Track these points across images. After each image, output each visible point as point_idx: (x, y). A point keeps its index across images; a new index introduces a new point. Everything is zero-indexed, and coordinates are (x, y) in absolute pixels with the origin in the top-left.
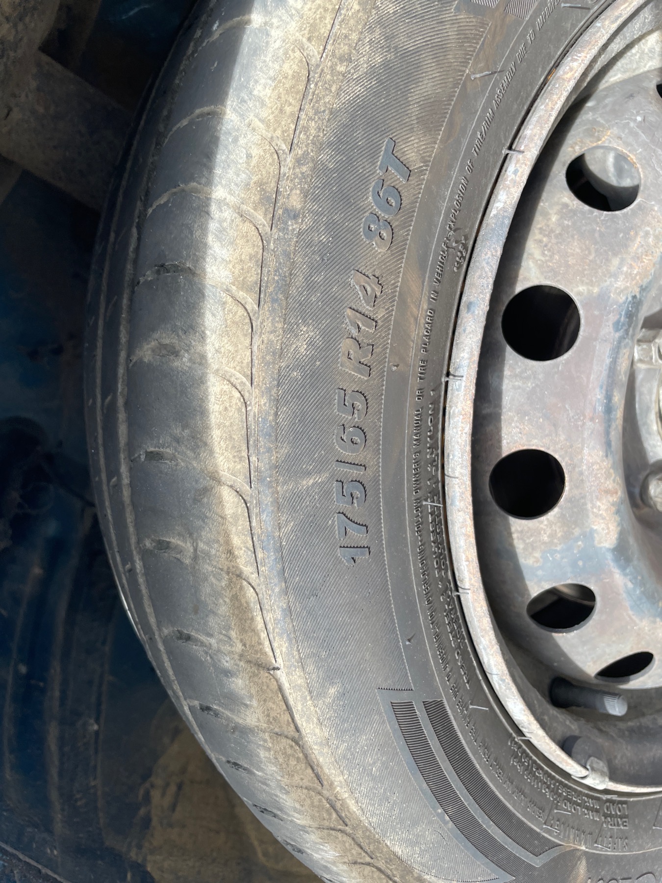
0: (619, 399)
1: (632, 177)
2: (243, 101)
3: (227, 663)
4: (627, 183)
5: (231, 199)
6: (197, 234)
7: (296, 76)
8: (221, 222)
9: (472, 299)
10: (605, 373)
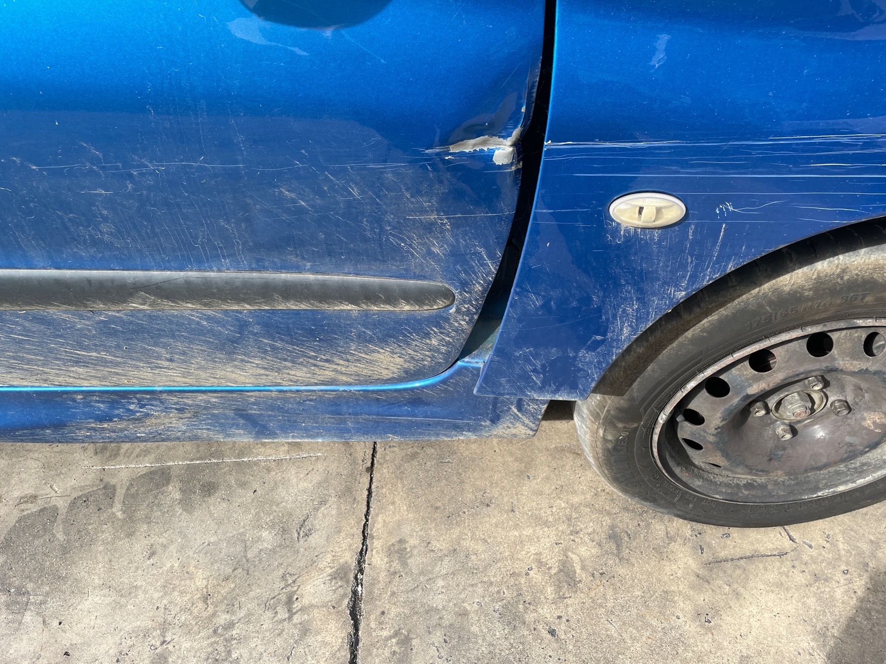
0: (802, 376)
1: (877, 352)
2: (868, 253)
3: (702, 305)
4: (875, 351)
5: (841, 261)
6: (827, 255)
7: (879, 264)
8: (834, 261)
9: (827, 325)
10: (810, 369)
